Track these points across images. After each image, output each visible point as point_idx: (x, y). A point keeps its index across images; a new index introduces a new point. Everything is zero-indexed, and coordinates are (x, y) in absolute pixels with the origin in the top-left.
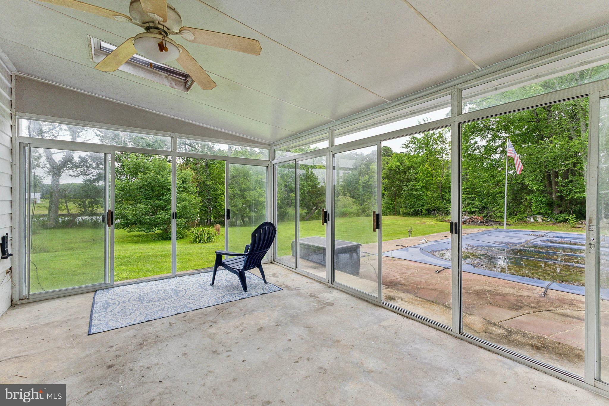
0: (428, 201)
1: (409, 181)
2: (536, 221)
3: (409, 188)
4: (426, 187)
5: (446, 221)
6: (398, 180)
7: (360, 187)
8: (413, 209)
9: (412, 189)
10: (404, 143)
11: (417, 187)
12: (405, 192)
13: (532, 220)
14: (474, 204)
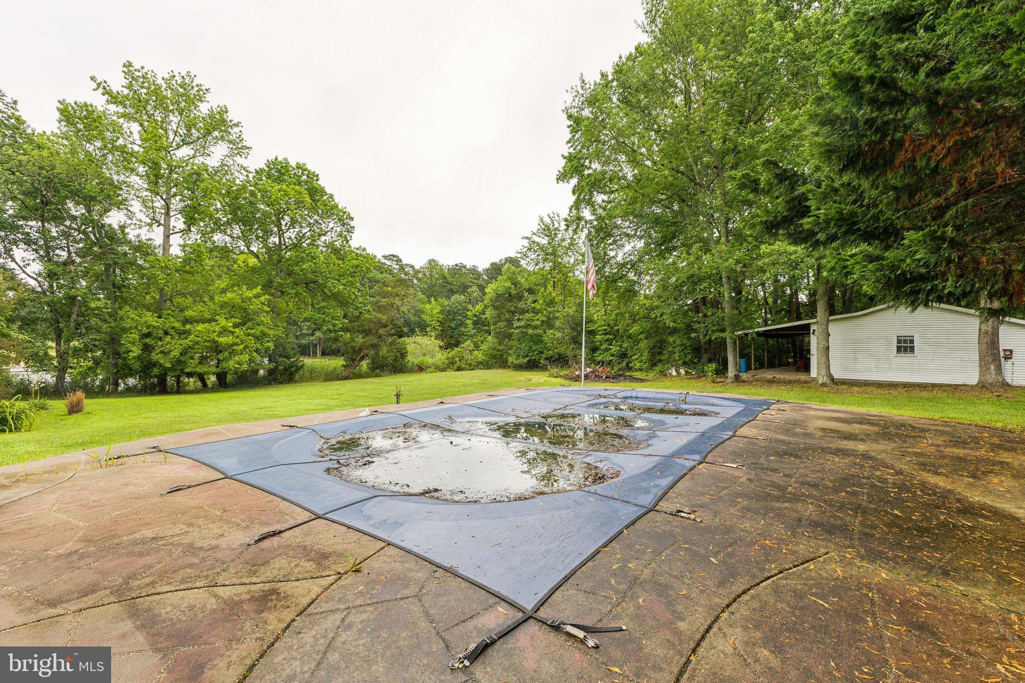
0: (548, 345)
1: (523, 312)
2: (679, 373)
3: (522, 323)
4: (549, 323)
5: (561, 376)
6: (509, 311)
7: (468, 322)
8: (527, 359)
9: (527, 326)
10: (520, 251)
11: (536, 322)
12: (517, 331)
13: (674, 373)
14: (610, 349)
